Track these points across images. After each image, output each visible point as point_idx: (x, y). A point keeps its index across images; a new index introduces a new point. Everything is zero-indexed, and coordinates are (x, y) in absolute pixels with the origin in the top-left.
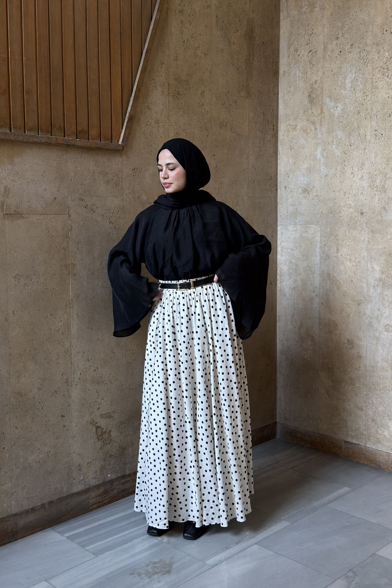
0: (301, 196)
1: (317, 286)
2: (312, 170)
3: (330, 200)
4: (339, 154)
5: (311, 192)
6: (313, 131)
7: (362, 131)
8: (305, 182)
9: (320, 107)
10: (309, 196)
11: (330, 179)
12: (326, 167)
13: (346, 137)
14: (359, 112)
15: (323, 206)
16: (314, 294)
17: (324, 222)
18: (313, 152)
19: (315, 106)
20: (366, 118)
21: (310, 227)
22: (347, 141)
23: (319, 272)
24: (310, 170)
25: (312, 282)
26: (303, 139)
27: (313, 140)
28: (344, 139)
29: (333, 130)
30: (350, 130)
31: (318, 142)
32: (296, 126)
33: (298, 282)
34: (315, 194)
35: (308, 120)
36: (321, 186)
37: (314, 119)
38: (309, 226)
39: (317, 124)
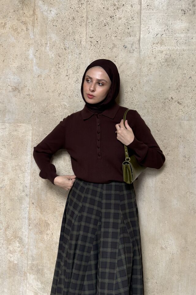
0: (11, 94)
1: (28, 185)
2: (23, 70)
3: (44, 100)
4: (53, 55)
5: (22, 90)
6: (24, 31)
7: (77, 37)
8: (16, 81)
9: (32, 9)
10: (20, 95)
11: (44, 79)
12: (39, 67)
13: (60, 41)
14: (74, 19)
15: (36, 105)
16: (23, 194)
17: (36, 121)
18: (25, 52)
19: (27, 7)
20: (81, 25)
21: (20, 125)
22: (62, 44)
23: (29, 171)
24: (21, 69)
25: (22, 182)
26: (13, 38)
27: (24, 40)
28: (58, 42)
29: (46, 33)
30: (64, 34)
31: (30, 42)
32: (5, 24)
33: (5, 181)
34: (27, 93)
35: (18, 20)
36: (33, 85)
37: (26, 20)
38: (18, 124)
39: (28, 24)
